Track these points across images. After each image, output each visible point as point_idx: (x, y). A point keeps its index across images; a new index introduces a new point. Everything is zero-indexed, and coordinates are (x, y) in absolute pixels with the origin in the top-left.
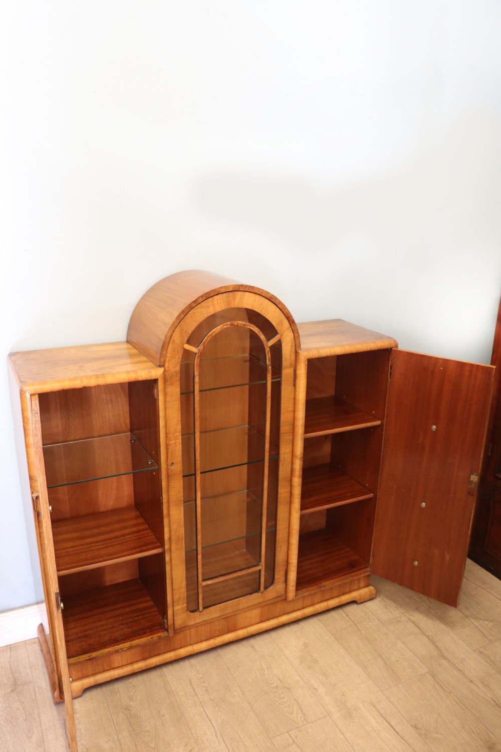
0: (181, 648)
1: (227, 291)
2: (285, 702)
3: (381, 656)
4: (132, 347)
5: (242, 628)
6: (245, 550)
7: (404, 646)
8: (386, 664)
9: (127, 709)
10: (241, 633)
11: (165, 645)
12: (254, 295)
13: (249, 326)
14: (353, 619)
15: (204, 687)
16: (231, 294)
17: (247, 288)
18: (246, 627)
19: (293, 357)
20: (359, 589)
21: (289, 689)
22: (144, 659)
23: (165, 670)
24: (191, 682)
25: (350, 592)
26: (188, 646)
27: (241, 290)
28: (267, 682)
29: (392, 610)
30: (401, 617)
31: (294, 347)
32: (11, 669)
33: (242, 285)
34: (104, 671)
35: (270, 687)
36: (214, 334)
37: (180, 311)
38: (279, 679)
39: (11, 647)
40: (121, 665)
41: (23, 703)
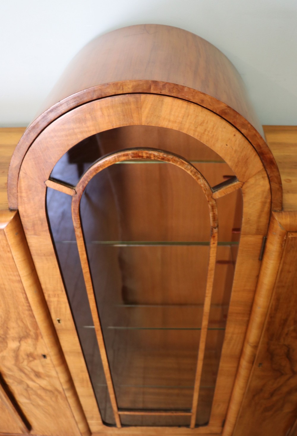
1: (120, 92)
12: (185, 104)
13: (174, 161)
16: (131, 98)
17: (167, 89)
19: (264, 220)
27: (152, 91)
31: (267, 205)
36: (101, 169)
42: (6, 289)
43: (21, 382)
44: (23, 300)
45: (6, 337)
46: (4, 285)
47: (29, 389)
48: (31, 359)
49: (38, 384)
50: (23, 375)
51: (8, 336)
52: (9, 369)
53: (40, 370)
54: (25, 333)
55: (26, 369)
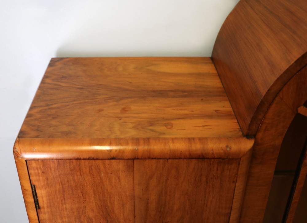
46: (208, 219)
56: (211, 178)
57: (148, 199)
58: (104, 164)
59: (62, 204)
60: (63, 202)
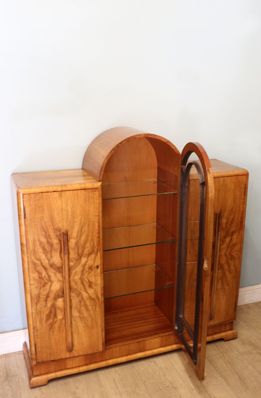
0: (110, 359)
2: (172, 396)
3: (237, 373)
4: (85, 171)
5: (149, 350)
6: (154, 303)
7: (253, 368)
8: (240, 378)
9: (74, 393)
10: (148, 353)
11: (100, 356)
14: (221, 350)
15: (123, 384)
17: (152, 136)
18: (151, 350)
20: (225, 331)
21: (175, 388)
22: (86, 365)
23: (99, 373)
24: (114, 381)
25: (220, 332)
26: (114, 358)
28: (163, 383)
29: (247, 346)
30: (252, 351)
32: (5, 367)
33: (150, 134)
34: (62, 370)
35: (164, 386)
37: (112, 148)
38: (170, 382)
39: (6, 356)
40: (72, 367)
41: (11, 387)
42: (91, 221)
43: (79, 294)
44: (97, 227)
45: (82, 255)
46: (91, 219)
47: (82, 300)
48: (90, 271)
49: (88, 294)
50: (82, 286)
51: (83, 254)
52: (76, 283)
53: (93, 280)
54: (92, 250)
55: (85, 281)
56: (90, 198)
57: (68, 210)
58: (51, 194)
59: (35, 215)
60: (35, 214)
